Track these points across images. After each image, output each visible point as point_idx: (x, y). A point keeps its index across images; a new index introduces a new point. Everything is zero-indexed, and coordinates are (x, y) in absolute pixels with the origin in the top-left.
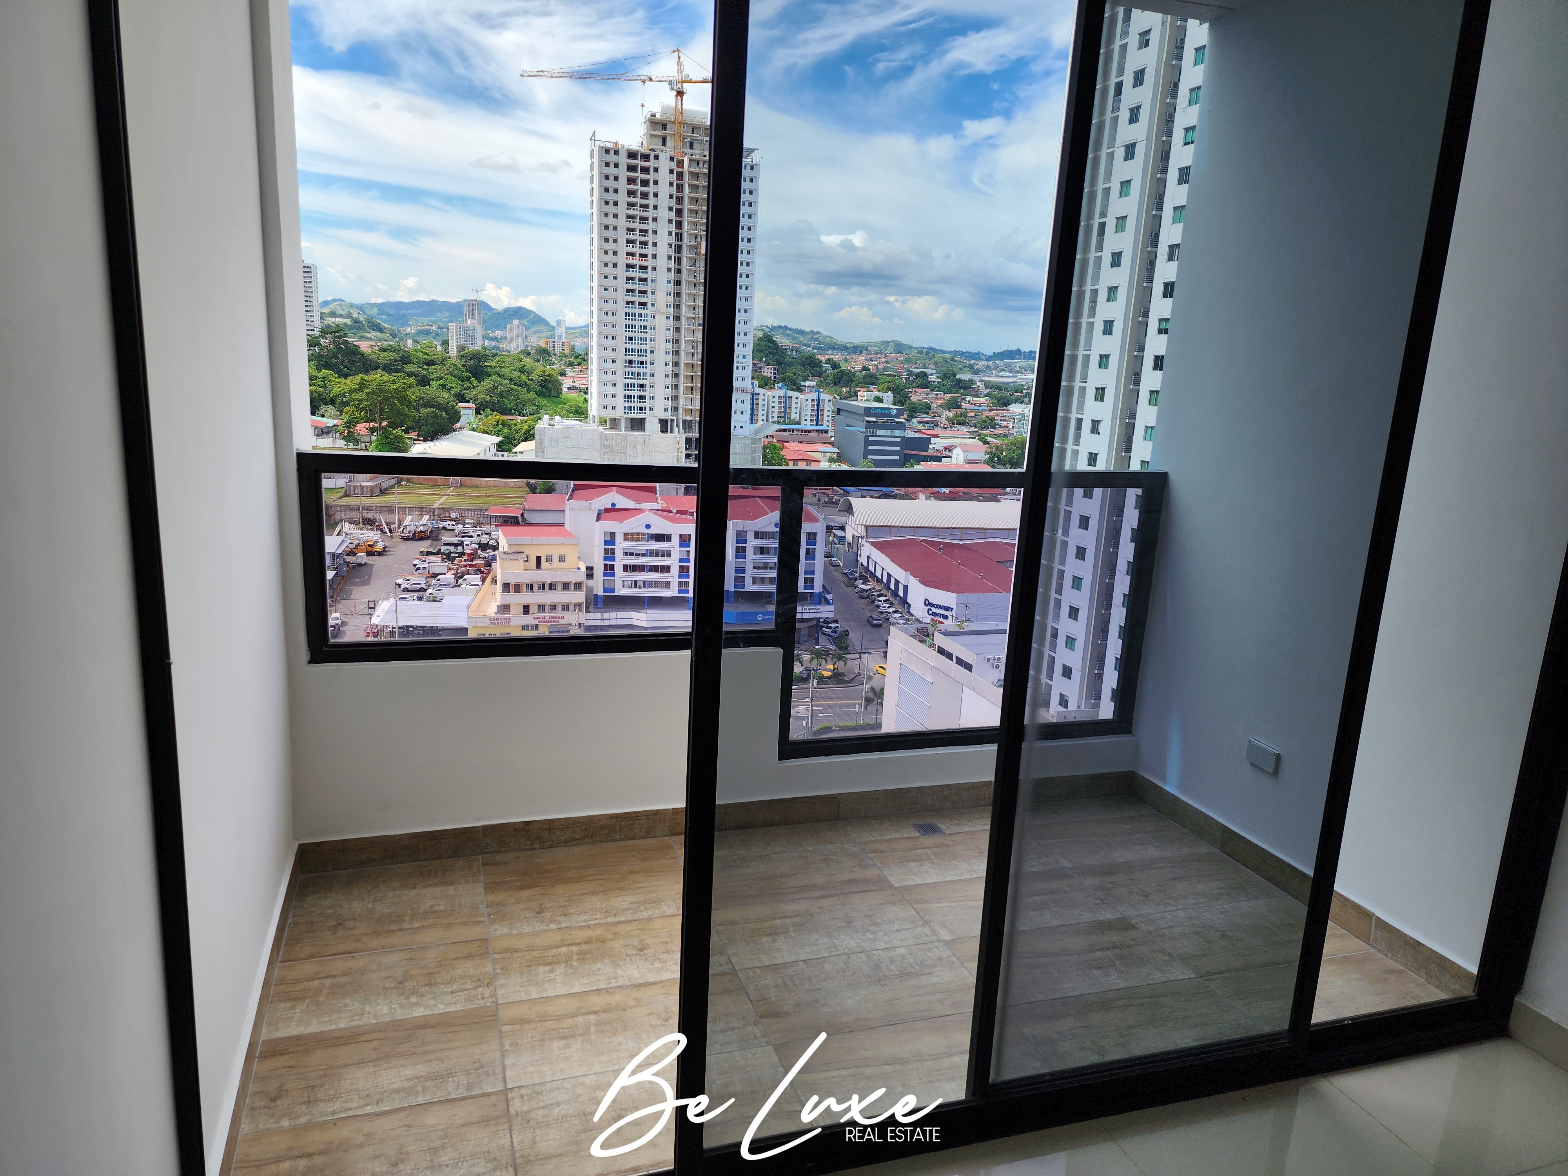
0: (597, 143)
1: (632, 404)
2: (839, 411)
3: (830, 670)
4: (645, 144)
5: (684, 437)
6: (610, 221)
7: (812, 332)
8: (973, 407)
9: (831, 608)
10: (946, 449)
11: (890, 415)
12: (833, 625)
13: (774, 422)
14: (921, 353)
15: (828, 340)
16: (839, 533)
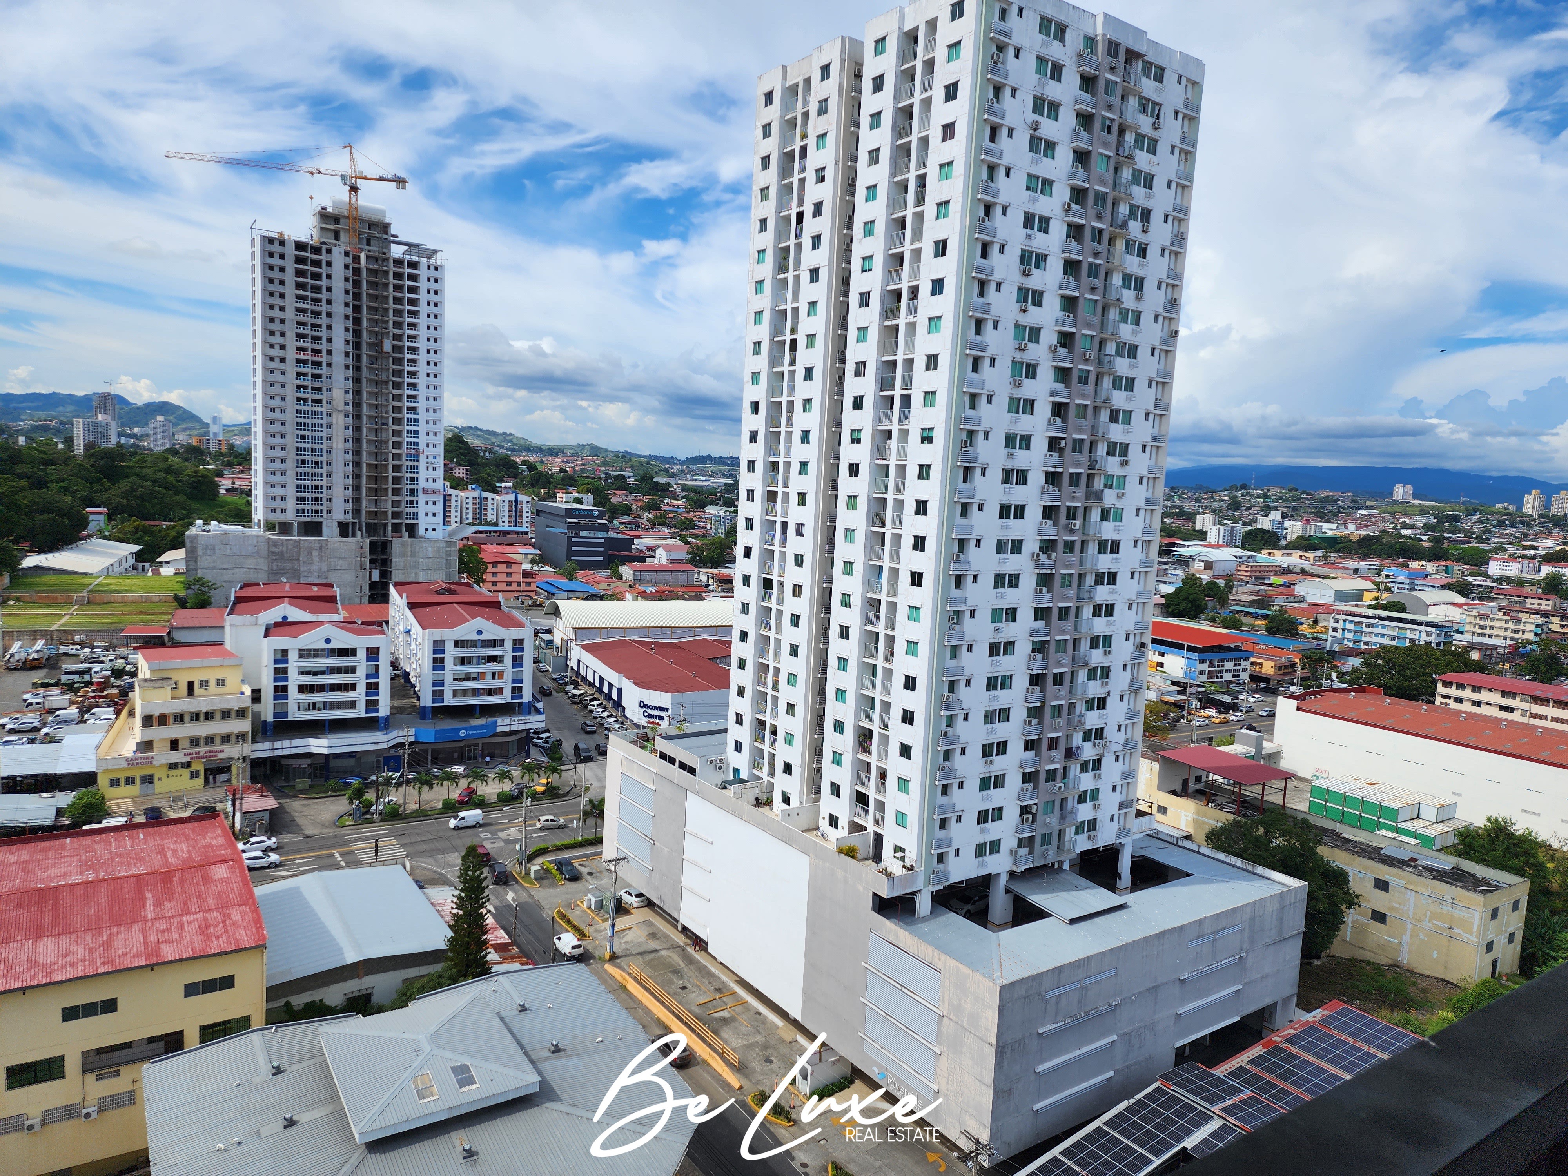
0: (259, 232)
1: (306, 507)
2: (538, 512)
3: (543, 785)
4: (315, 237)
5: (368, 541)
6: (276, 313)
7: (504, 433)
8: (671, 509)
9: (542, 717)
10: (649, 549)
11: (592, 517)
12: (544, 736)
13: (469, 524)
14: (617, 456)
15: (522, 442)
16: (546, 637)
